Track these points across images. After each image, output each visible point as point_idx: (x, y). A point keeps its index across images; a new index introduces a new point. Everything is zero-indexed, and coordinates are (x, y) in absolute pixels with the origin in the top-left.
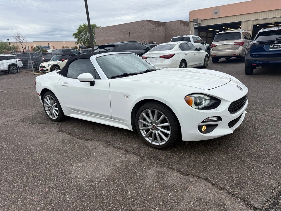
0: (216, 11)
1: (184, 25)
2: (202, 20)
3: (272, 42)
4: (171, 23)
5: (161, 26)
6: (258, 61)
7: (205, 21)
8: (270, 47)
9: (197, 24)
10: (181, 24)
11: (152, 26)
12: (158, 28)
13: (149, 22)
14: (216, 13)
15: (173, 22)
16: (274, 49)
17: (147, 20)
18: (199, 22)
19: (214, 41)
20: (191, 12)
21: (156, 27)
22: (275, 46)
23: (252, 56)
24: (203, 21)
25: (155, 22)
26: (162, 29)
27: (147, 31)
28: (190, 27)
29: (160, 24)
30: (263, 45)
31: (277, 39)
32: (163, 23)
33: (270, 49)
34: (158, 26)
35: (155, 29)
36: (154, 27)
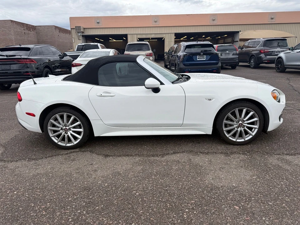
0: (98, 21)
1: (59, 32)
2: (84, 29)
3: (199, 54)
4: (43, 27)
5: (31, 30)
6: (190, 69)
7: (88, 29)
8: (198, 58)
9: (80, 32)
10: (55, 30)
11: (19, 29)
12: (27, 32)
13: (14, 24)
14: (98, 23)
15: (46, 27)
16: (201, 59)
17: (12, 21)
18: (82, 30)
19: (127, 50)
20: (71, 18)
21: (24, 30)
22: (201, 57)
23: (184, 65)
24: (86, 30)
25: (23, 24)
26: (32, 33)
27: (13, 34)
28: (72, 35)
29: (29, 27)
30: (193, 56)
31: (201, 52)
32: (33, 26)
33: (198, 60)
34: (27, 29)
35: (23, 33)
36: (22, 30)
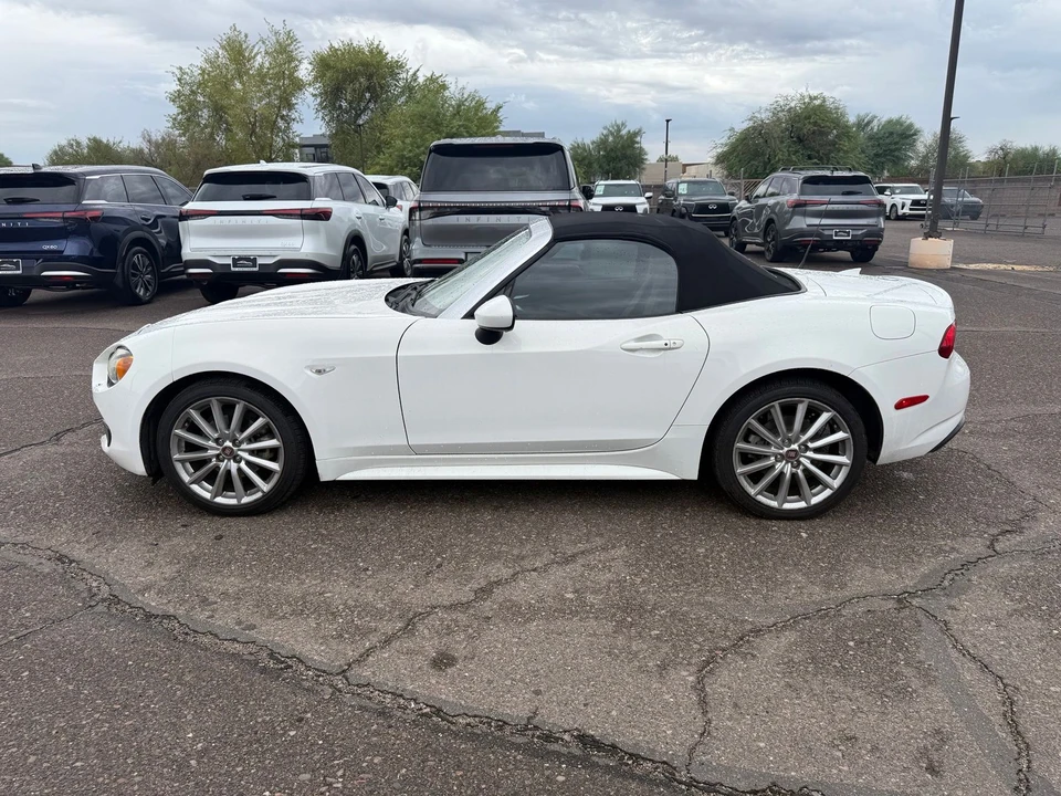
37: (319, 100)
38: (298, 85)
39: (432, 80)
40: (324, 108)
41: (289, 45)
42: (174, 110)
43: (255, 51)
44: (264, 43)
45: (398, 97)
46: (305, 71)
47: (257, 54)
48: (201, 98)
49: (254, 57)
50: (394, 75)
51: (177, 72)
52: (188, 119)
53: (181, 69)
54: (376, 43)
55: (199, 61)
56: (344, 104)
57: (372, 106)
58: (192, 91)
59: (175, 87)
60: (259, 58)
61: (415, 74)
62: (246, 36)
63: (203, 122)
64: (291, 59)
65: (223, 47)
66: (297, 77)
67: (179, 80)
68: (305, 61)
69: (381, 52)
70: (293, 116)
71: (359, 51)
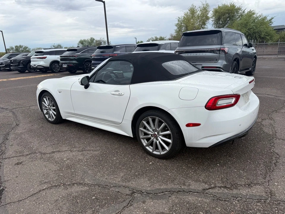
37: (214, 22)
38: (208, 18)
39: (250, 12)
40: (215, 24)
41: (207, 7)
42: (176, 28)
43: (197, 10)
44: (200, 8)
45: (238, 18)
46: (210, 14)
47: (198, 11)
48: (183, 24)
49: (197, 12)
50: (237, 12)
51: (178, 18)
52: (179, 30)
53: (179, 17)
54: (233, 3)
55: (183, 15)
56: (221, 22)
57: (229, 22)
58: (181, 23)
59: (177, 22)
60: (198, 12)
61: (244, 11)
62: (195, 7)
63: (183, 30)
64: (207, 11)
65: (189, 10)
66: (208, 16)
67: (178, 20)
68: (211, 11)
69: (234, 5)
70: (205, 27)
71: (227, 6)
